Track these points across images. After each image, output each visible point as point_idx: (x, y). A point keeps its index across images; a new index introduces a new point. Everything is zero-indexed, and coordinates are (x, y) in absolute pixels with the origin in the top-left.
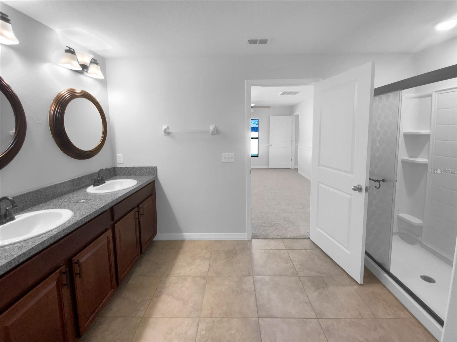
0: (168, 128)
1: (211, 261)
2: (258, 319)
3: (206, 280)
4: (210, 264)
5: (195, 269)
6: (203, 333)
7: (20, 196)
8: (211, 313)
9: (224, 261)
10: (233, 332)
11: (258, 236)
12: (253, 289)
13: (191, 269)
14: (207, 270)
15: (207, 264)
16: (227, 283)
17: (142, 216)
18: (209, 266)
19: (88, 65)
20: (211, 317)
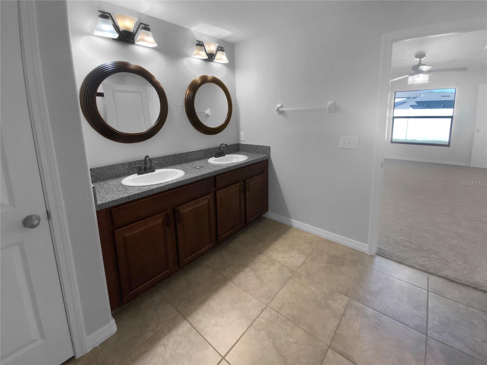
0: (282, 107)
1: (308, 259)
2: (328, 349)
3: (292, 274)
4: (305, 261)
5: (288, 259)
6: (263, 321)
7: (163, 157)
8: (280, 308)
9: (324, 265)
10: (291, 340)
11: (388, 255)
12: (342, 312)
13: (283, 257)
14: (299, 266)
15: (303, 259)
16: (314, 289)
17: (248, 190)
18: (303, 262)
19: (215, 53)
20: (277, 312)
